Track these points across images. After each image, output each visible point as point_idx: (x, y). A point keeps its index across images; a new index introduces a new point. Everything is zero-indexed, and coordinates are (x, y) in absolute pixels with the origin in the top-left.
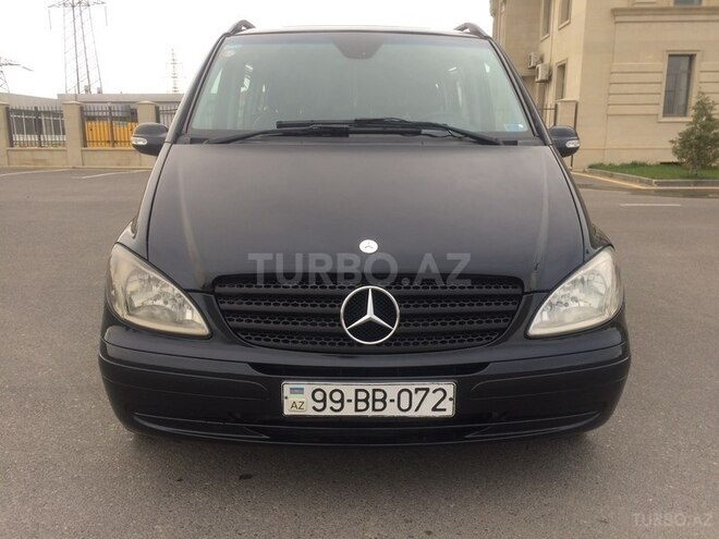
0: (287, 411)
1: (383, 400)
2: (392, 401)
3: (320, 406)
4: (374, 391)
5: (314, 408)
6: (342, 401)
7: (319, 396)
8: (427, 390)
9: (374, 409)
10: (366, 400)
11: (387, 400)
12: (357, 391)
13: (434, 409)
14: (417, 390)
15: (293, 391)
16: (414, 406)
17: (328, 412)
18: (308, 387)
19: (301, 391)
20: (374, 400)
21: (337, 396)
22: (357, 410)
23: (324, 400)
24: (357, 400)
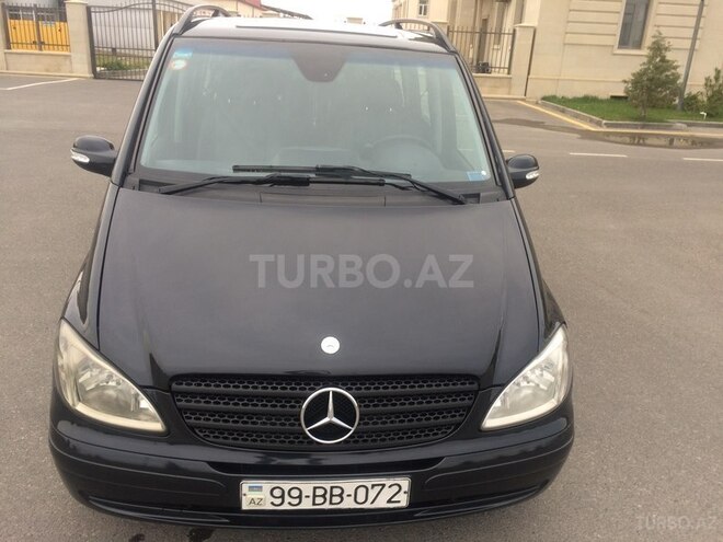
0: (245, 506)
1: (341, 495)
2: (349, 496)
3: (278, 501)
4: (332, 488)
5: (272, 503)
6: (300, 497)
7: (277, 493)
8: (383, 485)
9: (331, 503)
10: (324, 496)
11: (344, 496)
12: (315, 488)
13: (389, 501)
14: (373, 486)
15: (251, 489)
16: (370, 500)
17: (286, 507)
18: (267, 485)
19: (260, 489)
20: (332, 495)
21: (295, 493)
22: (314, 504)
23: (282, 497)
24: (315, 496)
